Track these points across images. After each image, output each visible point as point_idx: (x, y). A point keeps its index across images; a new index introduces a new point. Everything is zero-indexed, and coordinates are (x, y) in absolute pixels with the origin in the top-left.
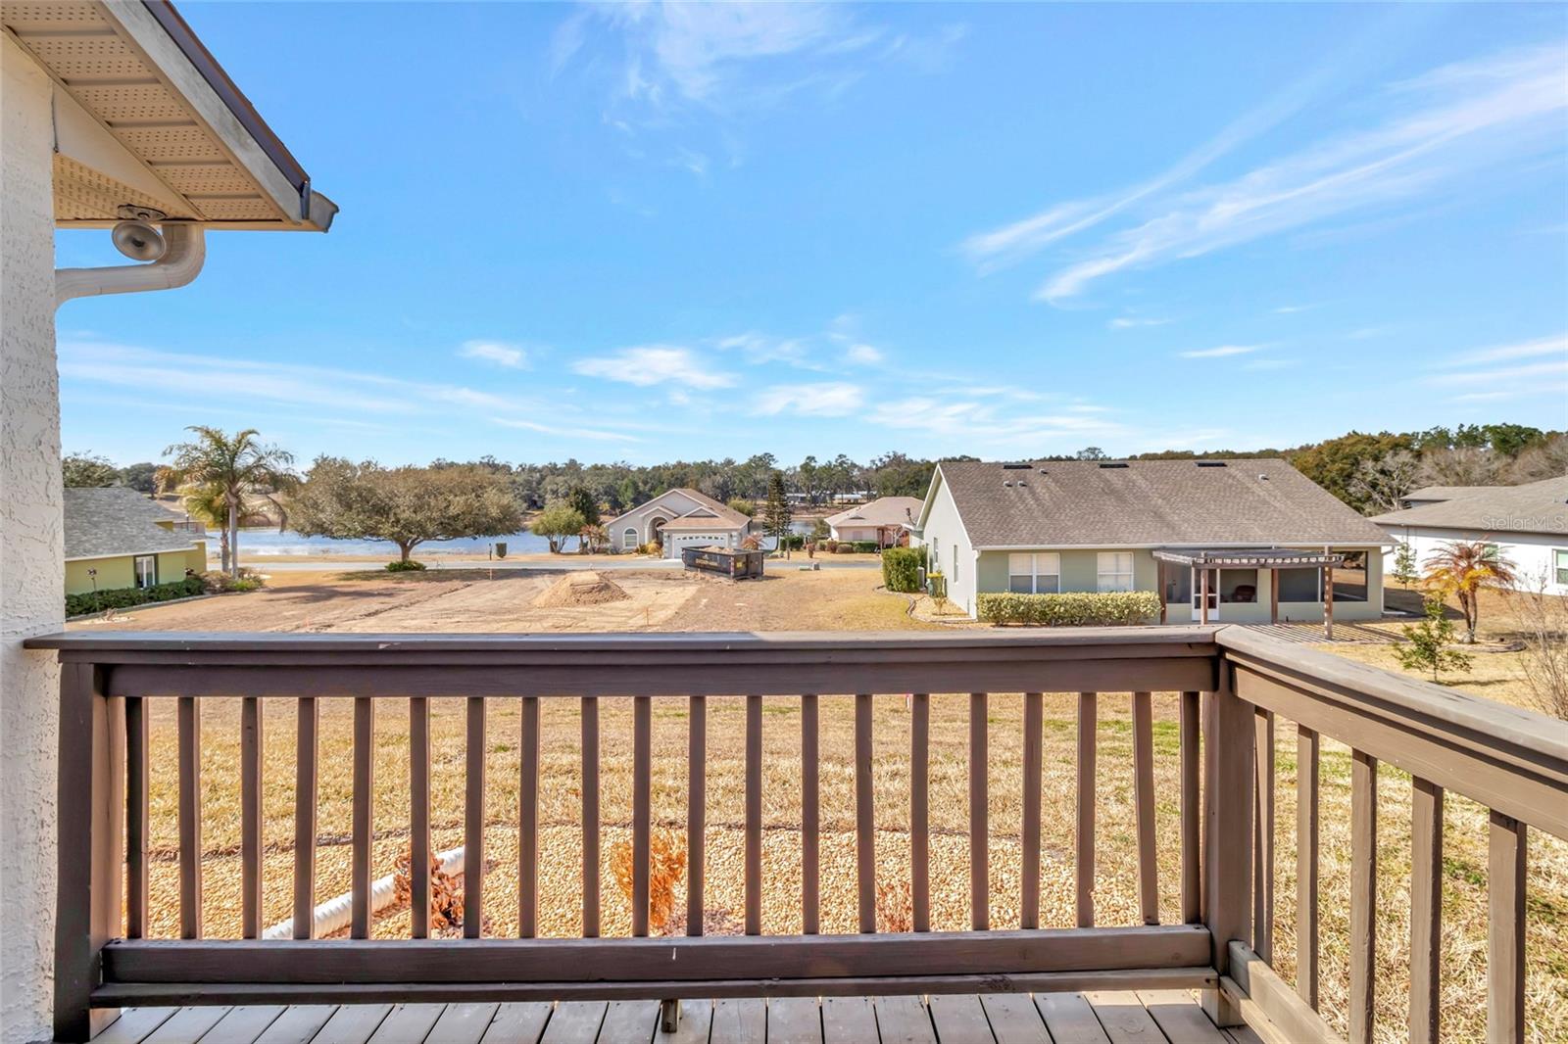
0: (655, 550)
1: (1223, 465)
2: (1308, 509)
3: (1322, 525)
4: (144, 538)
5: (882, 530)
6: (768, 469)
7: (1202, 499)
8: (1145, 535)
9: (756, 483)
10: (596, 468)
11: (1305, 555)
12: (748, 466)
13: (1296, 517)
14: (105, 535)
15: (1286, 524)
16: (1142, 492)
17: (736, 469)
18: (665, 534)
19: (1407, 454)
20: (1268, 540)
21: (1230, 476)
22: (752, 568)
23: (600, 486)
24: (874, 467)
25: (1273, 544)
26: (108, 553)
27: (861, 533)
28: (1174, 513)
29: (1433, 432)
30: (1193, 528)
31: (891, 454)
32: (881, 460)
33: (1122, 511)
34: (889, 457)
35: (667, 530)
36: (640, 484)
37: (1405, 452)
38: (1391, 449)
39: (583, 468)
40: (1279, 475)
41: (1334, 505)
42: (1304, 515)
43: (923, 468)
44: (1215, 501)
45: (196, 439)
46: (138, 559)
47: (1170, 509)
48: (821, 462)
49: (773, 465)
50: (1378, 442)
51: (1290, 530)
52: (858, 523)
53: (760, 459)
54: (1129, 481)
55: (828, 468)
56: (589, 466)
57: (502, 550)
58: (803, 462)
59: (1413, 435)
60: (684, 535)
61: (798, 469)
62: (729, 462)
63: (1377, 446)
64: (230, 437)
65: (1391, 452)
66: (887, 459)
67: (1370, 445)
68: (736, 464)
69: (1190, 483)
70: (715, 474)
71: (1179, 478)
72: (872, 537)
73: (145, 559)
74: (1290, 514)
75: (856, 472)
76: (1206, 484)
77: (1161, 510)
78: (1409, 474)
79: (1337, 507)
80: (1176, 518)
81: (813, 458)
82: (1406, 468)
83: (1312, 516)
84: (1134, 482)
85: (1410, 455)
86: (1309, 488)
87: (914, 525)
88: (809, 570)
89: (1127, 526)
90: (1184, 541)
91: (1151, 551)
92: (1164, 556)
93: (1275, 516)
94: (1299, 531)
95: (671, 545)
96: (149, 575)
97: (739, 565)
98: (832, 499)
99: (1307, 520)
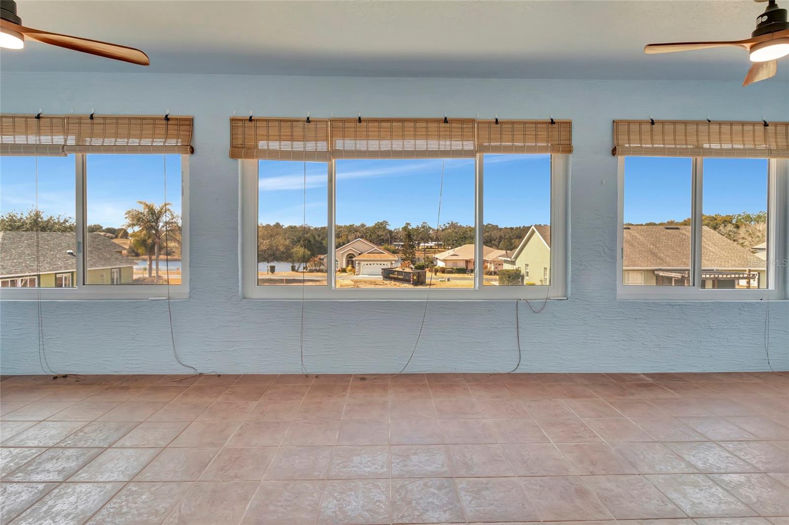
0: (351, 271)
1: (678, 229)
2: (727, 251)
3: (736, 259)
4: (113, 259)
5: (467, 262)
6: (385, 228)
7: (672, 246)
8: (649, 263)
9: (379, 236)
10: (291, 227)
11: (733, 274)
12: (374, 228)
13: (722, 255)
14: (96, 257)
15: (718, 259)
16: (642, 242)
17: (368, 229)
18: (357, 262)
19: (731, 226)
20: (711, 266)
21: (683, 234)
22: (421, 279)
23: (295, 238)
24: (441, 229)
25: (715, 268)
26: (101, 267)
27: (457, 263)
28: (660, 252)
29: (742, 215)
30: (672, 260)
31: (450, 222)
32: (444, 225)
33: (634, 251)
34: (449, 224)
35: (358, 260)
36: (316, 236)
37: (730, 225)
38: (723, 223)
39: (283, 227)
40: (708, 234)
41: (739, 249)
42: (726, 254)
43: (468, 230)
44: (679, 246)
45: (142, 209)
46: (113, 270)
47: (658, 250)
48: (413, 226)
49: (388, 227)
50: (716, 219)
51: (721, 262)
52: (455, 258)
53: (381, 224)
54: (633, 236)
55: (417, 229)
56: (287, 226)
57: (273, 269)
58: (403, 226)
59: (732, 216)
60: (367, 263)
61: (401, 230)
62: (363, 225)
63: (715, 221)
64: (157, 208)
65: (723, 225)
66: (448, 225)
67: (712, 221)
68: (367, 226)
69: (664, 238)
70: (357, 232)
71: (657, 235)
72: (462, 265)
73: (115, 270)
74: (719, 254)
75: (431, 232)
76: (672, 238)
77: (654, 251)
78: (732, 236)
79: (741, 250)
80: (662, 255)
81: (409, 224)
82: (731, 233)
83: (730, 255)
84: (636, 237)
85: (733, 226)
86: (725, 241)
87: (511, 258)
88: (445, 281)
89: (639, 259)
90: (670, 266)
91: (653, 271)
92: (661, 274)
93: (711, 254)
94: (725, 262)
95: (360, 267)
96: (117, 279)
97: (415, 278)
98: (419, 246)
99: (728, 257)
